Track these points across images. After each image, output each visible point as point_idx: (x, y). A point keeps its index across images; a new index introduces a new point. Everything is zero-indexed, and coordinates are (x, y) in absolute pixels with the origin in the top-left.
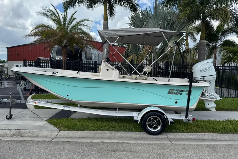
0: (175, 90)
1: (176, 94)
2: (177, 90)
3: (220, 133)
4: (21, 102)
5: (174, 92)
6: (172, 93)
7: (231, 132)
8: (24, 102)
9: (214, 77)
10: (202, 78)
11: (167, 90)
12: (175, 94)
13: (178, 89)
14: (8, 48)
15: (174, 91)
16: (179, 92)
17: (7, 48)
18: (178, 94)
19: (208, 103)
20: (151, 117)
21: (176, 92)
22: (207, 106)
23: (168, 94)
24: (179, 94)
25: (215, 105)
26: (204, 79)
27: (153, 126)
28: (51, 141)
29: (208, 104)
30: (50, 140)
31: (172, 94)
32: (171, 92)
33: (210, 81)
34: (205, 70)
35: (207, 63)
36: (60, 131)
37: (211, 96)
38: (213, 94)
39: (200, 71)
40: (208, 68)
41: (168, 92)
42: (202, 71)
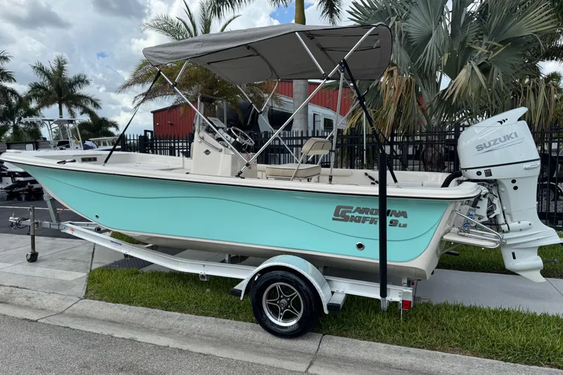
0: (352, 208)
1: (359, 221)
2: (359, 210)
3: (505, 361)
4: (52, 227)
5: (350, 215)
6: (346, 219)
7: (549, 360)
8: (56, 227)
9: (526, 169)
10: (482, 170)
11: (331, 210)
12: (356, 221)
13: (362, 206)
14: (155, 113)
15: (350, 212)
16: (364, 215)
17: (152, 112)
18: (363, 222)
19: (513, 254)
20: (278, 285)
21: (356, 214)
22: (510, 264)
23: (333, 219)
24: (367, 223)
25: (539, 262)
26: (489, 173)
27: (282, 311)
28: (36, 321)
29: (514, 258)
30: (35, 319)
31: (346, 221)
32: (340, 215)
33: (514, 181)
34: (494, 144)
35: (504, 121)
36: (82, 299)
37: (521, 230)
38: (530, 224)
39: (477, 147)
40: (504, 137)
41: (335, 215)
42: (483, 148)
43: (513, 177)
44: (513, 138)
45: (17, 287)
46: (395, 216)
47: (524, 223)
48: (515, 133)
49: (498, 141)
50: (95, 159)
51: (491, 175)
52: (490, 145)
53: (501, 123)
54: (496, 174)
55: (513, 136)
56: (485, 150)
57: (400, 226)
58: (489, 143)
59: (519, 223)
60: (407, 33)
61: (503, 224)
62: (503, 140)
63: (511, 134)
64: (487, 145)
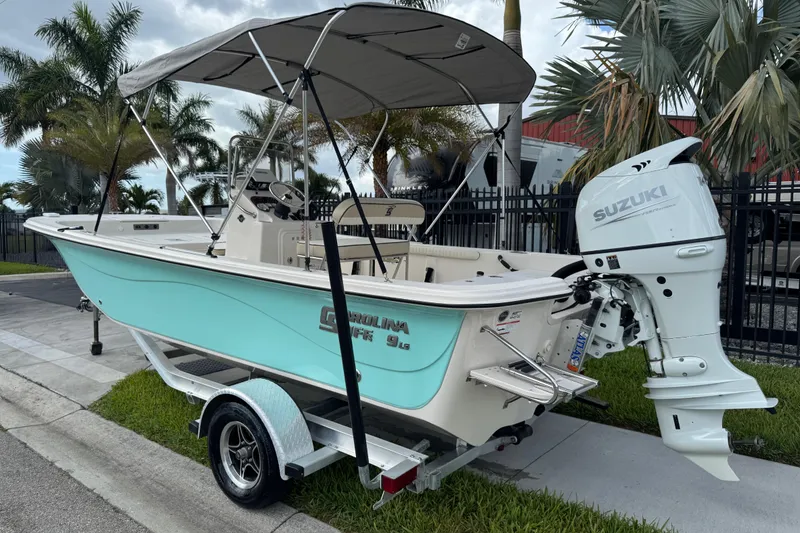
9: (680, 257)
10: (603, 257)
11: (316, 312)
18: (356, 336)
19: (676, 418)
22: (671, 437)
23: (321, 328)
24: (361, 337)
26: (614, 263)
28: (6, 430)
29: (678, 427)
32: (328, 322)
33: (662, 281)
34: (623, 209)
35: (644, 164)
36: (83, 408)
37: (685, 375)
38: (702, 365)
39: (596, 215)
40: (641, 194)
41: (322, 322)
42: (604, 216)
43: (661, 271)
44: (657, 197)
45: (41, 385)
46: (394, 330)
47: (692, 362)
48: (662, 188)
49: (629, 203)
50: (156, 227)
51: (619, 267)
52: (615, 212)
53: (639, 168)
54: (628, 264)
55: (658, 192)
56: (608, 219)
57: (401, 347)
58: (614, 206)
59: (682, 360)
60: (672, 21)
61: (656, 360)
62: (638, 200)
63: (654, 190)
64: (611, 210)
